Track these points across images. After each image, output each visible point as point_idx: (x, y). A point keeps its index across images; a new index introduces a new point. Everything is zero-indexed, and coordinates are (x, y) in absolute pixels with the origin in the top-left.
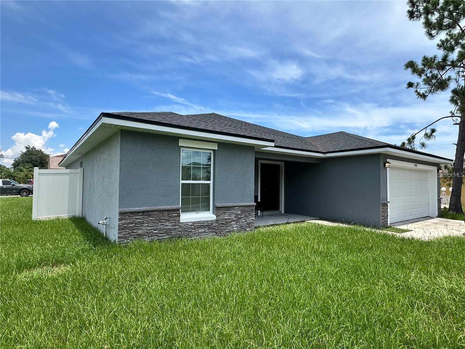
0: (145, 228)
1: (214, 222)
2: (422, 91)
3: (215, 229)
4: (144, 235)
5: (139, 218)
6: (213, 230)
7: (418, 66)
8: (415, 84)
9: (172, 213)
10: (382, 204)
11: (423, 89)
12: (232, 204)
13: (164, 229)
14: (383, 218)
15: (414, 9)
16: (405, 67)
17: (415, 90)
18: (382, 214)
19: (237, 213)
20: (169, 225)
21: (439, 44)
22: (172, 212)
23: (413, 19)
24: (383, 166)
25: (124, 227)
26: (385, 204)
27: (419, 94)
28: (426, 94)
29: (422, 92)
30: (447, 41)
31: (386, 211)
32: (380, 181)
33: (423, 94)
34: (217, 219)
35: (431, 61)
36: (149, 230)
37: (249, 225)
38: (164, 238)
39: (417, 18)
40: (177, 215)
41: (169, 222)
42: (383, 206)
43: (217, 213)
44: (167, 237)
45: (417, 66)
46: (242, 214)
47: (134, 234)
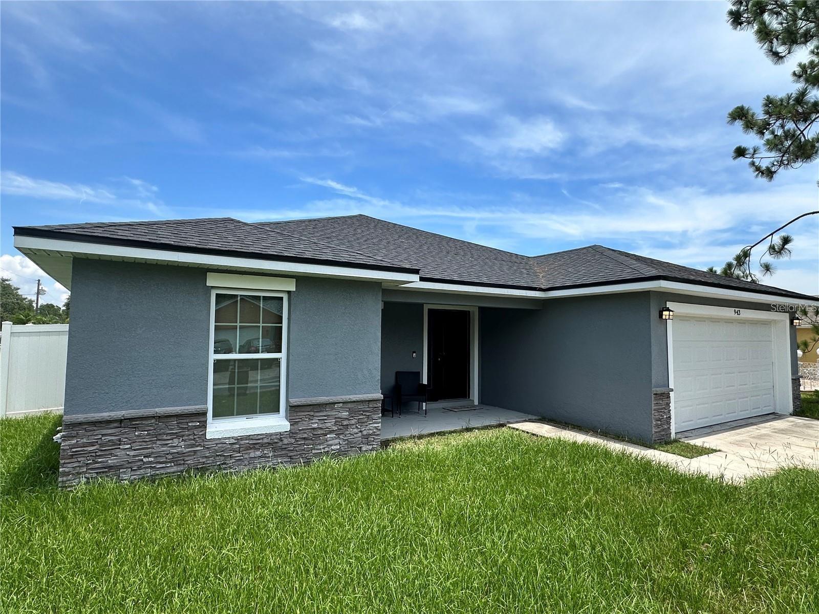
0: (123, 452)
1: (285, 436)
2: (764, 164)
3: (289, 450)
4: (121, 467)
5: (109, 434)
6: (283, 452)
7: (755, 117)
8: (748, 149)
9: (187, 421)
10: (655, 394)
11: (767, 158)
12: (328, 398)
13: (168, 454)
14: (659, 422)
15: (742, 8)
16: (730, 119)
17: (750, 161)
18: (656, 414)
19: (340, 415)
20: (179, 445)
21: (796, 72)
22: (187, 418)
23: (741, 26)
24: (658, 317)
25: (73, 452)
26: (664, 393)
27: (758, 169)
28: (773, 169)
29: (766, 166)
30: (812, 65)
31: (665, 408)
32: (651, 347)
33: (768, 169)
34: (293, 429)
35: (781, 105)
36: (133, 457)
37: (367, 439)
38: (169, 471)
39: (749, 24)
40: (198, 424)
41: (181, 439)
42: (658, 398)
43: (294, 418)
44: (175, 469)
45: (752, 116)
46: (352, 417)
47: (97, 465)
